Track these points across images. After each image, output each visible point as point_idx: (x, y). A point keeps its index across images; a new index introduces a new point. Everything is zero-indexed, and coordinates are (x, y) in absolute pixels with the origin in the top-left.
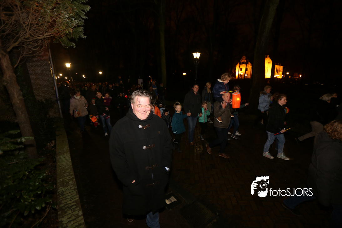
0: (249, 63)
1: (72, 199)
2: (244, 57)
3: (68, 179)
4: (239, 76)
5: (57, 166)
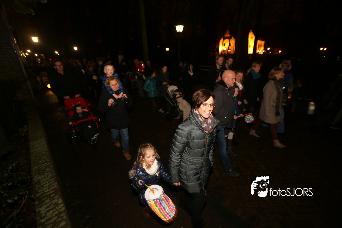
0: (233, 38)
2: (228, 32)
3: (44, 166)
4: (223, 52)
5: (31, 153)
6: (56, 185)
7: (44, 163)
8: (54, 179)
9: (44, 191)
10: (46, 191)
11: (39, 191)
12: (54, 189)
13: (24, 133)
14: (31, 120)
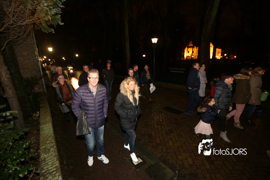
0: (195, 47)
1: (53, 165)
3: (49, 146)
4: (187, 57)
5: (40, 135)
6: (57, 164)
7: (49, 143)
8: (56, 158)
9: (48, 168)
10: (50, 168)
11: (44, 168)
12: (56, 167)
13: (36, 118)
14: (43, 107)
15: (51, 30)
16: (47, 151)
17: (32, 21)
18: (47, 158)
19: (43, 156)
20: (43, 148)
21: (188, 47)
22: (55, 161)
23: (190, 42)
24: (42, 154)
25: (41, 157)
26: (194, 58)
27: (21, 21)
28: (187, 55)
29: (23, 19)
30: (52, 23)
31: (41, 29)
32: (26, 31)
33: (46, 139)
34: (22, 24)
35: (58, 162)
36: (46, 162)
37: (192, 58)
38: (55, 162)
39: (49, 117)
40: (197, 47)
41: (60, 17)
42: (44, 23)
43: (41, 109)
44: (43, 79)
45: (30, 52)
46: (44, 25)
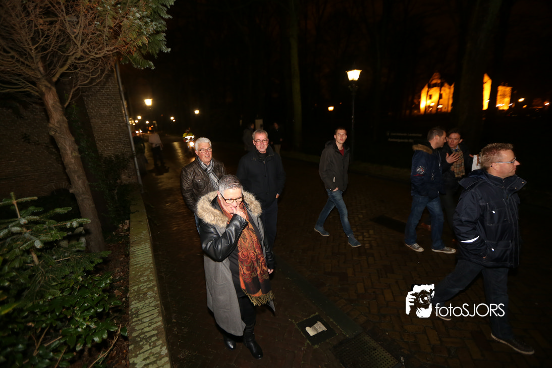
0: (447, 85)
1: (151, 323)
3: (145, 287)
4: (427, 109)
5: (131, 264)
6: (159, 322)
7: (145, 282)
8: (157, 312)
9: (143, 329)
10: (146, 330)
11: (136, 328)
12: (157, 329)
13: (124, 231)
14: (135, 213)
15: (149, 65)
16: (141, 296)
17: (114, 49)
18: (141, 309)
19: (134, 305)
20: (134, 290)
21: (430, 87)
22: (155, 316)
23: (435, 74)
24: (133, 301)
25: (132, 307)
26: (444, 110)
27: (96, 50)
28: (428, 105)
29: (100, 47)
30: (150, 51)
31: (130, 63)
32: (104, 68)
33: (139, 274)
34: (98, 56)
35: (161, 318)
36: (140, 318)
37: (439, 110)
38: (155, 318)
39: (146, 231)
40: (450, 85)
41: (164, 36)
42: (135, 52)
43: (132, 216)
44: (135, 159)
45: (113, 108)
46: (135, 55)
